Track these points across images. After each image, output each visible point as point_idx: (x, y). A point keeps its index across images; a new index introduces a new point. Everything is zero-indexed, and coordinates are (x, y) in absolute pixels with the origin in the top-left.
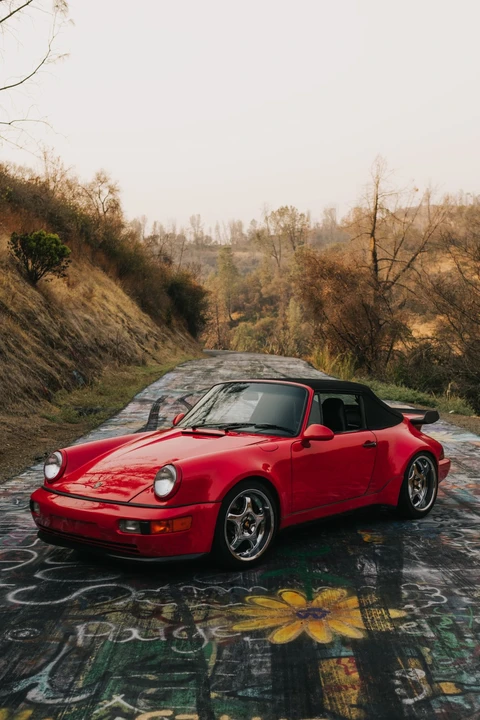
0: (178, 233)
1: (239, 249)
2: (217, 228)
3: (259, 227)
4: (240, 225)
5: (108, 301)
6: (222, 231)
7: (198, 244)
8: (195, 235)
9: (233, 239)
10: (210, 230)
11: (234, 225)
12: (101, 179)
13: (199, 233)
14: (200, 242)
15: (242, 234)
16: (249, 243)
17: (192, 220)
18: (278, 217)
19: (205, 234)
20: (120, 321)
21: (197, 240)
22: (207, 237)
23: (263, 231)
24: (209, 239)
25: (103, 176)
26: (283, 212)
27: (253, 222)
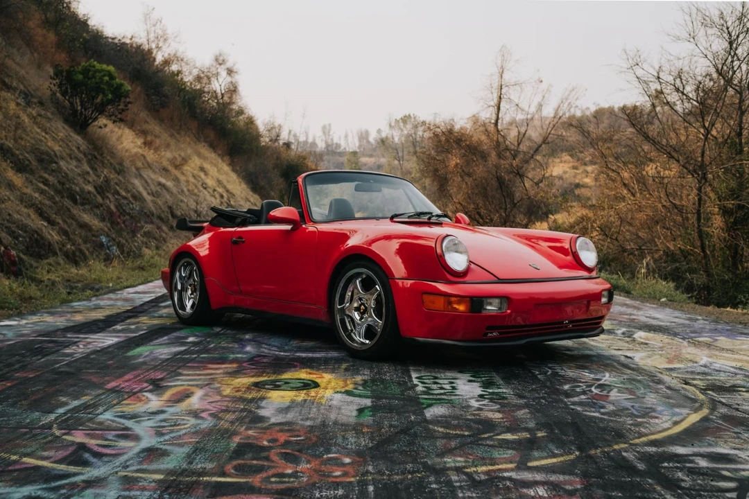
0: (310, 140)
1: (365, 155)
2: (346, 136)
3: (384, 135)
4: (367, 133)
5: (206, 174)
6: (350, 139)
7: (328, 150)
8: (326, 142)
9: (360, 146)
10: (340, 138)
11: (361, 133)
12: (219, 61)
13: (329, 141)
14: (330, 149)
15: (368, 142)
16: (374, 150)
17: (324, 128)
18: (402, 124)
19: (335, 141)
20: (217, 196)
21: (328, 146)
22: (337, 144)
23: (387, 138)
24: (338, 146)
25: (221, 58)
26: (405, 119)
27: (379, 131)
